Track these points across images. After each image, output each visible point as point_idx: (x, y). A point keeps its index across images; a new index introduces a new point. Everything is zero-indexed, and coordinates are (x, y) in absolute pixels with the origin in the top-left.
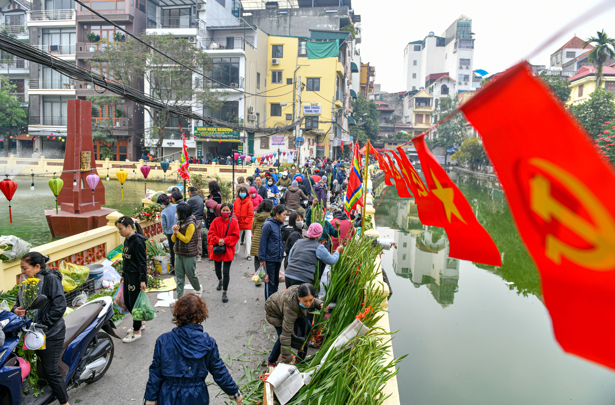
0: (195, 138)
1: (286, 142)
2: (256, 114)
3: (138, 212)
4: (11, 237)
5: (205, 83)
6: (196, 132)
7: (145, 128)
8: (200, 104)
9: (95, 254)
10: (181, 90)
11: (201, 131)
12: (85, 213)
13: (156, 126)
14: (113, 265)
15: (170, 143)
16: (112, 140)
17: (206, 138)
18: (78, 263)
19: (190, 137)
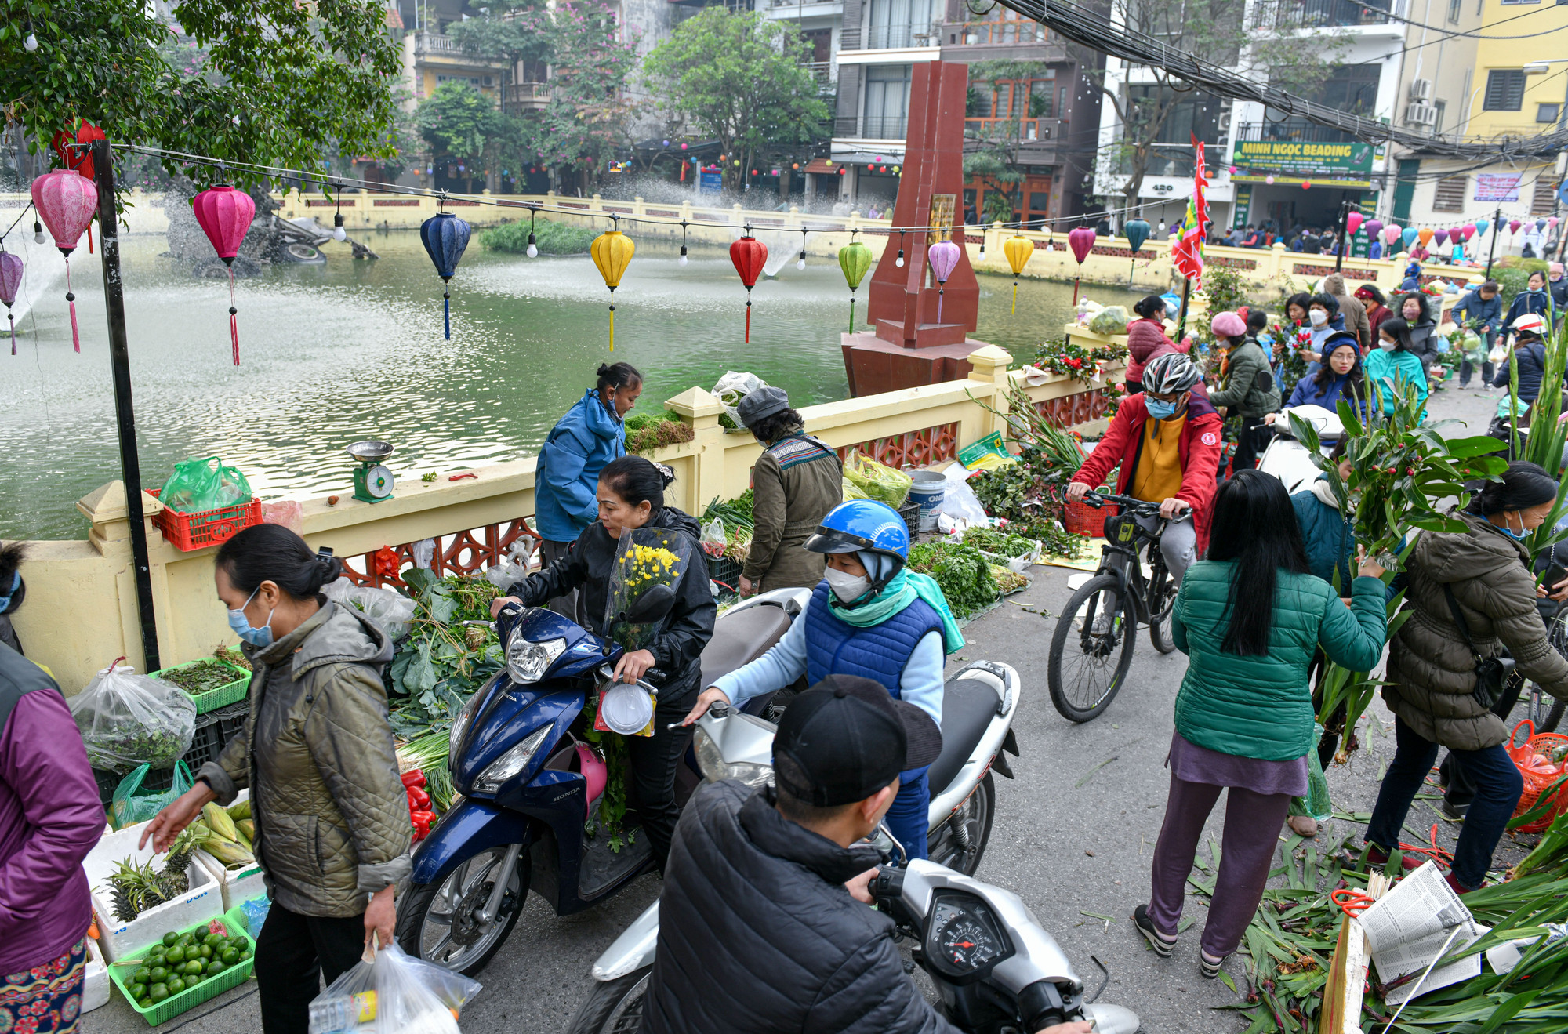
0: (1233, 173)
1: (1527, 191)
2: (1432, 102)
3: (1048, 353)
4: (746, 376)
5: (1283, 13)
6: (1238, 155)
7: (1101, 143)
8: (1260, 74)
9: (931, 446)
10: (1210, 34)
11: (1253, 155)
12: (928, 349)
13: (1128, 139)
14: (969, 481)
15: (1162, 188)
16: (1016, 175)
17: (1266, 172)
18: (888, 461)
19: (1221, 172)
